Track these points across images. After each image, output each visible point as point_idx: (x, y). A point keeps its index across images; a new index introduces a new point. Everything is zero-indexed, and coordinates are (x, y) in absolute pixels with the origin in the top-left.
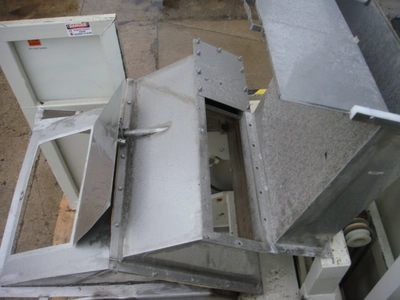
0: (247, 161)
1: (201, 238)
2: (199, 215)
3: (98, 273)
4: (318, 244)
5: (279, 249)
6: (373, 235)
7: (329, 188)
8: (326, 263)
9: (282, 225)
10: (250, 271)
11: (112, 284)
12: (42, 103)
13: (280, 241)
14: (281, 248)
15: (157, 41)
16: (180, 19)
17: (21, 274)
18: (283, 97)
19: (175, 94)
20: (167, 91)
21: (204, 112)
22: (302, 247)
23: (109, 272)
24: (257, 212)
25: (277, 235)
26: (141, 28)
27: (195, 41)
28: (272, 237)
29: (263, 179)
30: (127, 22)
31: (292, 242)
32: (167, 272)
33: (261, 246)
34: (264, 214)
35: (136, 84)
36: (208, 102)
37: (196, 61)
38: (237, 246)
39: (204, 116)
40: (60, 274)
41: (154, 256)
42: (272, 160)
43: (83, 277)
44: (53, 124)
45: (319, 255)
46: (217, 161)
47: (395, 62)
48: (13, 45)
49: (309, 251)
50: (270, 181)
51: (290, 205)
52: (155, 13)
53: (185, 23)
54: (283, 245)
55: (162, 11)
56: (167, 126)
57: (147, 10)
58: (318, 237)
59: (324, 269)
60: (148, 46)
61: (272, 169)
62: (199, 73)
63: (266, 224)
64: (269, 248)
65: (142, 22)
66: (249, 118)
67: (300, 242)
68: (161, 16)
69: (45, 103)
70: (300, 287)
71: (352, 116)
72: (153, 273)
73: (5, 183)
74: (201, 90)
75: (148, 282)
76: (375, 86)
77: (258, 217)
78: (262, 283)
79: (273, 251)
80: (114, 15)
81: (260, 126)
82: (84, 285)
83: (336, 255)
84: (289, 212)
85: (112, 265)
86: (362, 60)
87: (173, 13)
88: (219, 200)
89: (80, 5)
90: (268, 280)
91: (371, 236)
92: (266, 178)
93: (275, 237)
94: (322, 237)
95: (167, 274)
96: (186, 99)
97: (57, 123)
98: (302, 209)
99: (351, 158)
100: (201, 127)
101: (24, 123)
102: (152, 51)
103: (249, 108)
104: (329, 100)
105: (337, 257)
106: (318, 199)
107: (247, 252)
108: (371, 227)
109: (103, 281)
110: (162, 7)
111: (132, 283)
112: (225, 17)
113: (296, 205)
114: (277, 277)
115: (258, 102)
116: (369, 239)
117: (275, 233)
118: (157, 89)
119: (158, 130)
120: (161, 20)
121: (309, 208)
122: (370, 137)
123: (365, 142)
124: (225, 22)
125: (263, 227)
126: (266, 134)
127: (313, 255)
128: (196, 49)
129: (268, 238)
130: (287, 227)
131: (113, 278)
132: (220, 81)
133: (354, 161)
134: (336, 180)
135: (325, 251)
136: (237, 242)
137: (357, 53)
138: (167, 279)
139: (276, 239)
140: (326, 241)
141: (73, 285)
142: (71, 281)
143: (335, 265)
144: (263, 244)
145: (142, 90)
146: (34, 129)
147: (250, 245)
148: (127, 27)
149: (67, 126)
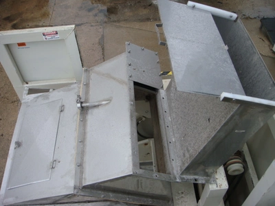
0: (161, 122)
1: (132, 173)
2: (131, 158)
3: (67, 196)
4: (207, 175)
5: (182, 179)
6: (246, 168)
7: (210, 141)
8: (212, 187)
9: (184, 164)
10: (165, 193)
11: (76, 203)
12: (27, 83)
13: (182, 174)
14: (184, 178)
15: (103, 37)
16: (118, 21)
17: (17, 197)
18: (178, 89)
19: (114, 79)
20: (109, 76)
21: (133, 91)
22: (196, 177)
23: (74, 195)
24: (168, 155)
25: (181, 170)
26: (92, 28)
27: (127, 43)
28: (177, 171)
29: (171, 134)
30: (82, 24)
31: (190, 174)
32: (111, 195)
33: (170, 177)
34: (172, 156)
35: (89, 71)
36: (136, 84)
37: (127, 57)
38: (155, 178)
39: (133, 94)
40: (42, 197)
41: (102, 185)
42: (177, 121)
43: (57, 198)
44: (35, 98)
45: (208, 182)
46: (144, 119)
47: (252, 60)
48: (8, 46)
49: (201, 180)
50: (176, 135)
51: (188, 151)
52: (101, 17)
53: (122, 24)
54: (184, 176)
55: (106, 16)
56: (110, 100)
57: (96, 15)
58: (207, 171)
59: (211, 191)
60: (97, 40)
61: (177, 127)
62: (130, 65)
63: (173, 163)
64: (176, 178)
65: (93, 24)
66: (162, 93)
67: (195, 174)
68: (106, 19)
69: (29, 83)
70: (197, 202)
71: (221, 99)
72: (102, 195)
73: (2, 135)
74: (130, 77)
75: (99, 201)
76: (238, 78)
77: (168, 158)
78: (173, 200)
79: (178, 180)
80: (73, 26)
81: (169, 99)
82: (58, 204)
83: (218, 182)
84: (187, 155)
85: (76, 191)
86: (230, 61)
87: (113, 17)
88: (146, 144)
89: (51, 13)
90: (177, 198)
91: (244, 168)
92: (174, 133)
93: (179, 171)
94: (210, 170)
95: (111, 196)
96: (121, 82)
97: (38, 97)
98: (195, 154)
99: (224, 122)
100: (131, 101)
101: (15, 94)
102: (99, 43)
103: (162, 87)
104: (207, 89)
105: (220, 183)
106: (205, 148)
107: (162, 181)
108: (244, 162)
109: (70, 201)
110: (107, 13)
111: (89, 202)
112: (148, 19)
113: (192, 151)
114: (183, 195)
115: (170, 80)
116: (243, 170)
117: (179, 168)
118: (103, 75)
119: (104, 103)
120: (106, 22)
121: (199, 153)
122: (234, 110)
123: (232, 113)
124: (149, 23)
125: (172, 165)
126: (173, 105)
127: (204, 182)
128: (128, 48)
129: (175, 172)
130: (187, 165)
131: (76, 199)
132: (143, 70)
133: (225, 124)
134: (215, 136)
135: (212, 179)
136: (155, 175)
137: (227, 56)
138: (111, 199)
139: (180, 172)
140: (212, 173)
141: (50, 204)
142: (49, 201)
143: (218, 188)
144: (172, 176)
145: (93, 76)
146: (22, 102)
147: (163, 176)
148: (83, 27)
149: (44, 99)
